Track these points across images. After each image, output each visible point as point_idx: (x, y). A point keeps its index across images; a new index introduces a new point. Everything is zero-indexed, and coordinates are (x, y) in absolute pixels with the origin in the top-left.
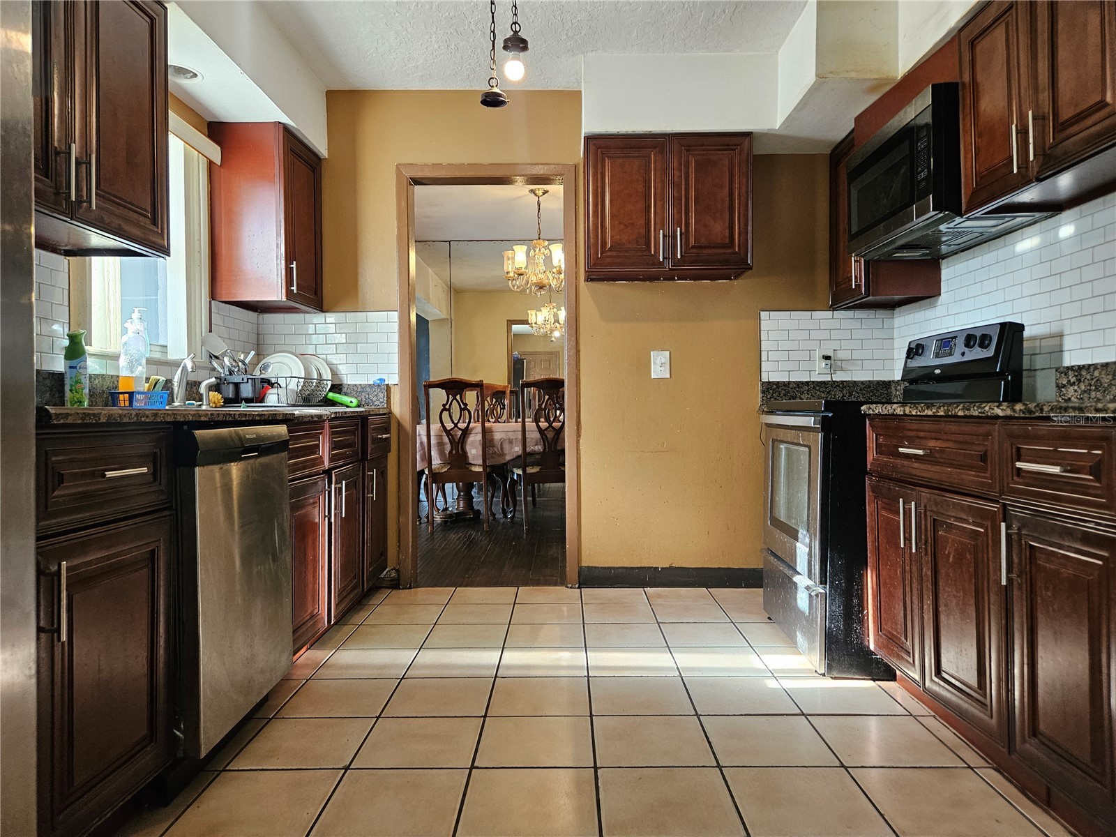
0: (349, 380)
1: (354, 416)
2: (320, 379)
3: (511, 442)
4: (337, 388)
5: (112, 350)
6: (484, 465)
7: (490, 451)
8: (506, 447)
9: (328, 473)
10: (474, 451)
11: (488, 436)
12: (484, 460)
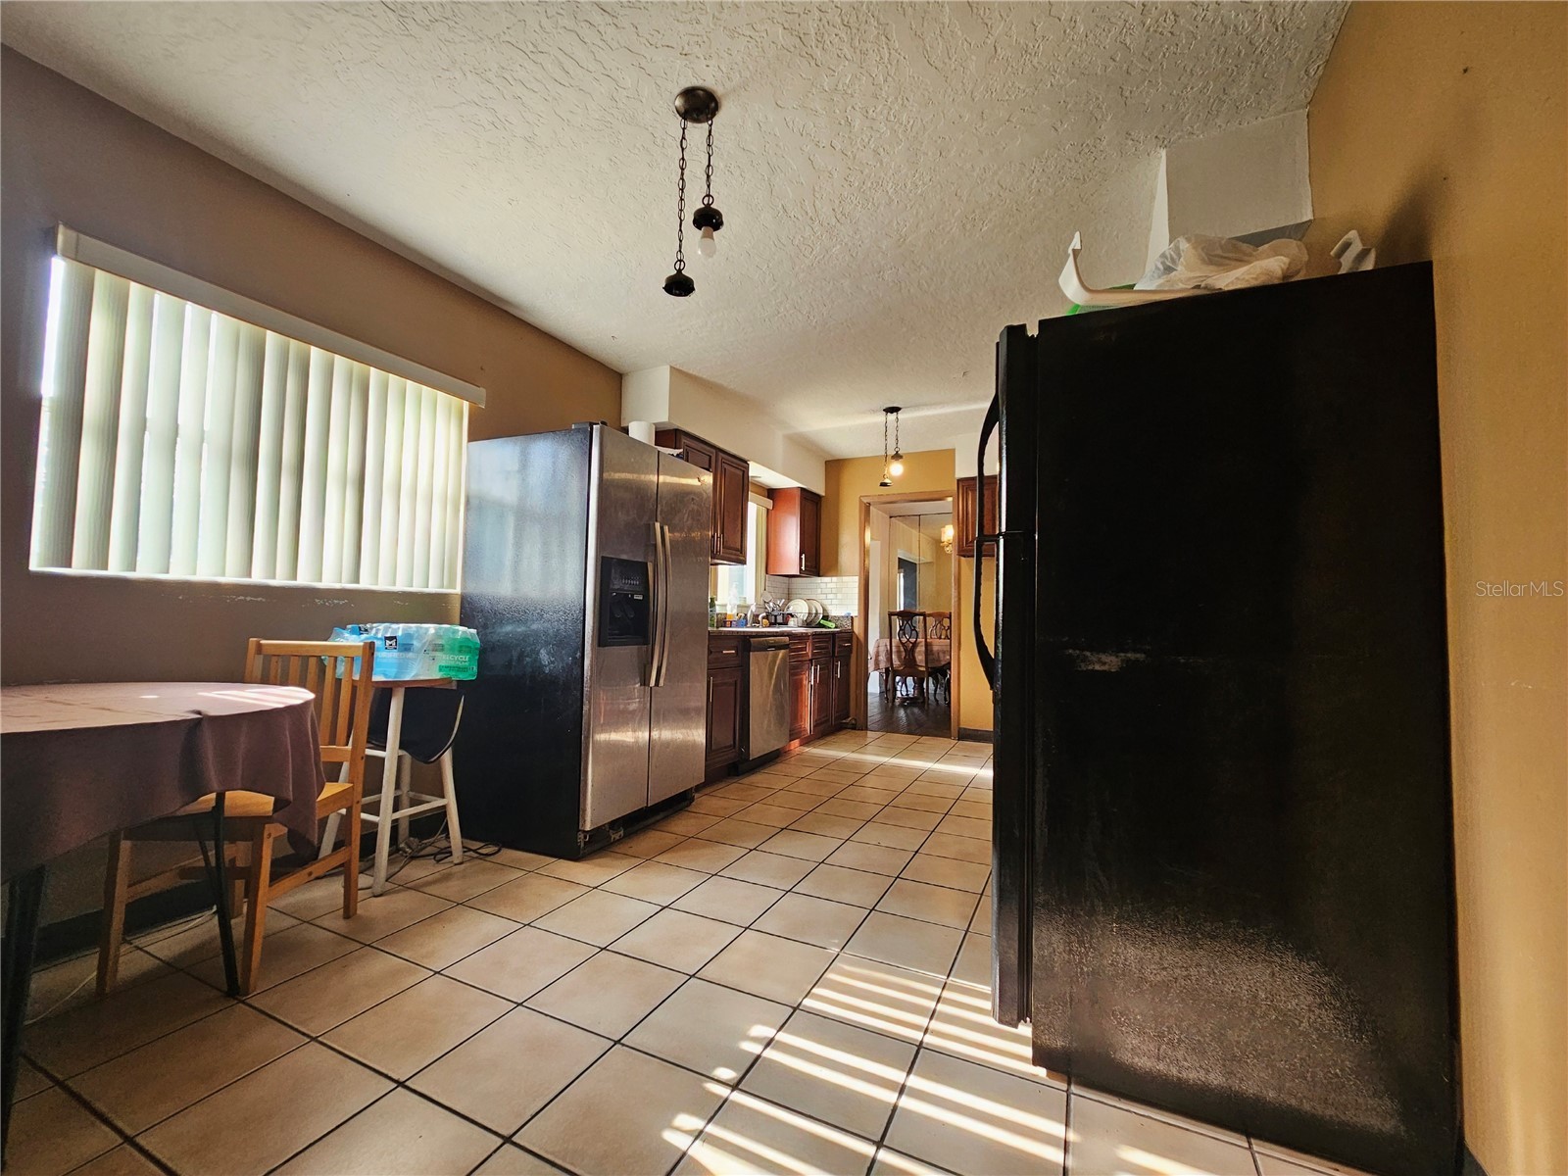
0: (834, 612)
1: (833, 634)
2: (817, 614)
3: (944, 652)
4: (826, 618)
5: (724, 603)
6: (926, 667)
7: (930, 657)
8: (941, 655)
9: (811, 660)
10: (920, 658)
11: (929, 648)
12: (926, 663)
